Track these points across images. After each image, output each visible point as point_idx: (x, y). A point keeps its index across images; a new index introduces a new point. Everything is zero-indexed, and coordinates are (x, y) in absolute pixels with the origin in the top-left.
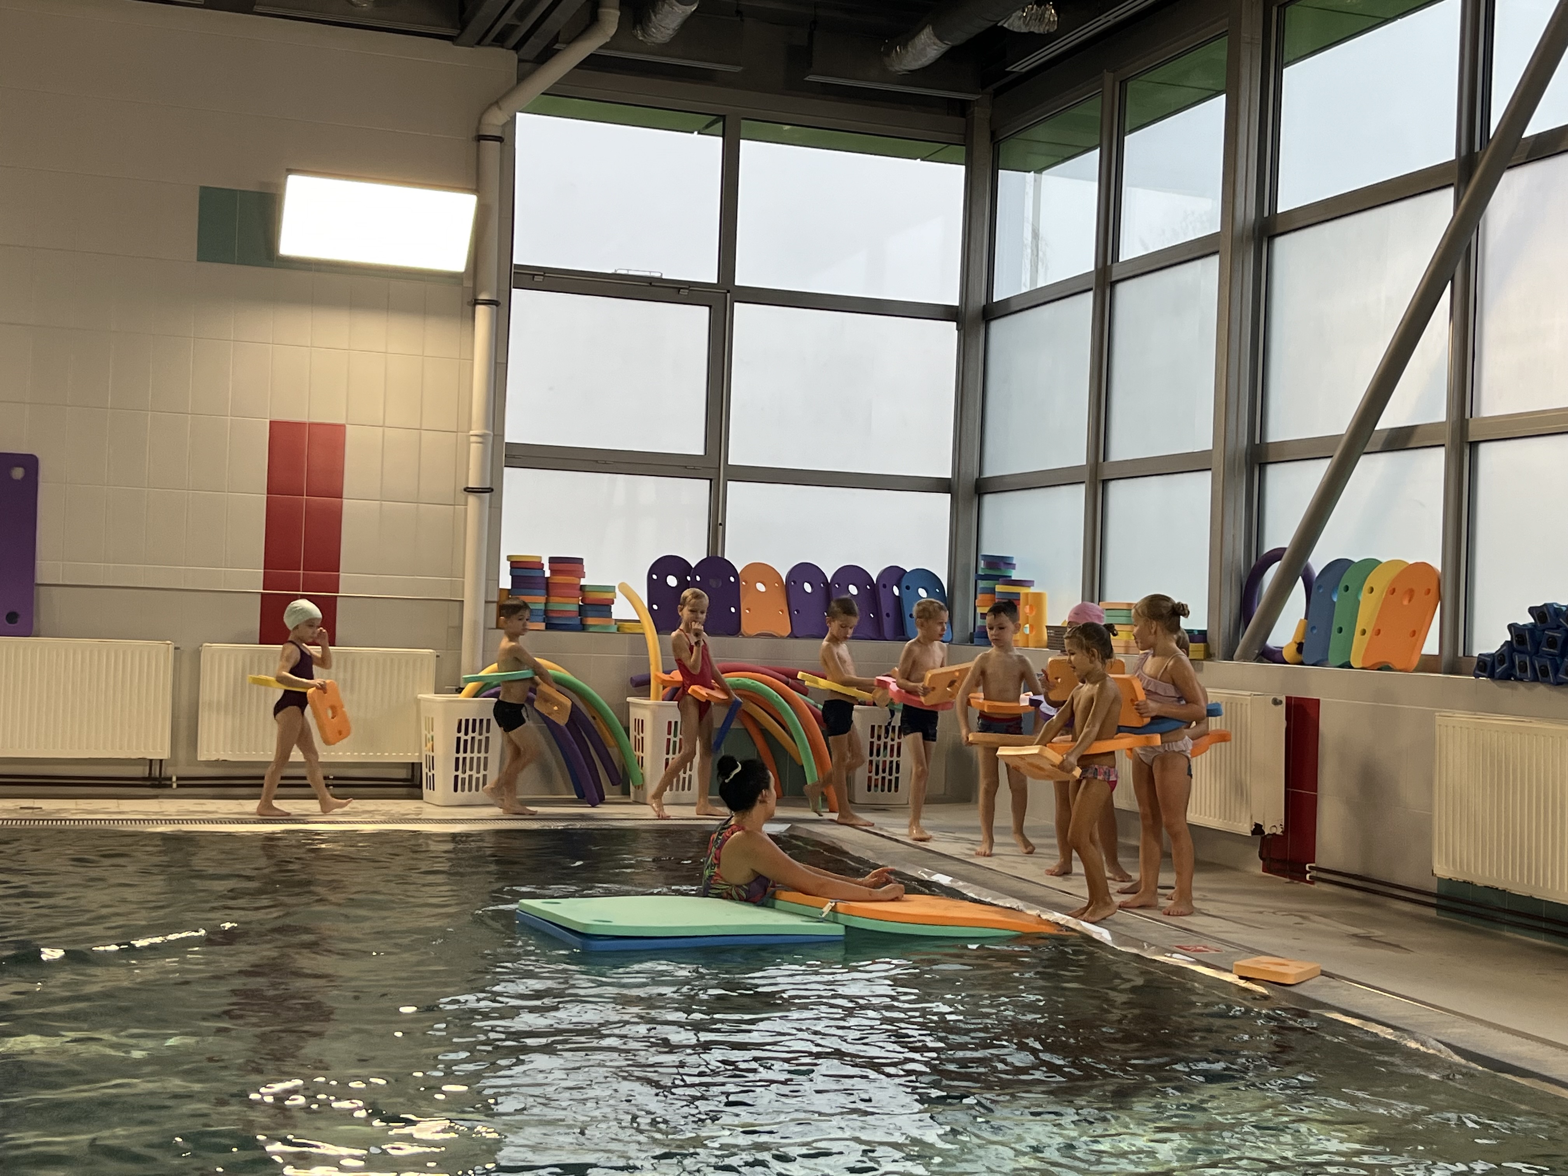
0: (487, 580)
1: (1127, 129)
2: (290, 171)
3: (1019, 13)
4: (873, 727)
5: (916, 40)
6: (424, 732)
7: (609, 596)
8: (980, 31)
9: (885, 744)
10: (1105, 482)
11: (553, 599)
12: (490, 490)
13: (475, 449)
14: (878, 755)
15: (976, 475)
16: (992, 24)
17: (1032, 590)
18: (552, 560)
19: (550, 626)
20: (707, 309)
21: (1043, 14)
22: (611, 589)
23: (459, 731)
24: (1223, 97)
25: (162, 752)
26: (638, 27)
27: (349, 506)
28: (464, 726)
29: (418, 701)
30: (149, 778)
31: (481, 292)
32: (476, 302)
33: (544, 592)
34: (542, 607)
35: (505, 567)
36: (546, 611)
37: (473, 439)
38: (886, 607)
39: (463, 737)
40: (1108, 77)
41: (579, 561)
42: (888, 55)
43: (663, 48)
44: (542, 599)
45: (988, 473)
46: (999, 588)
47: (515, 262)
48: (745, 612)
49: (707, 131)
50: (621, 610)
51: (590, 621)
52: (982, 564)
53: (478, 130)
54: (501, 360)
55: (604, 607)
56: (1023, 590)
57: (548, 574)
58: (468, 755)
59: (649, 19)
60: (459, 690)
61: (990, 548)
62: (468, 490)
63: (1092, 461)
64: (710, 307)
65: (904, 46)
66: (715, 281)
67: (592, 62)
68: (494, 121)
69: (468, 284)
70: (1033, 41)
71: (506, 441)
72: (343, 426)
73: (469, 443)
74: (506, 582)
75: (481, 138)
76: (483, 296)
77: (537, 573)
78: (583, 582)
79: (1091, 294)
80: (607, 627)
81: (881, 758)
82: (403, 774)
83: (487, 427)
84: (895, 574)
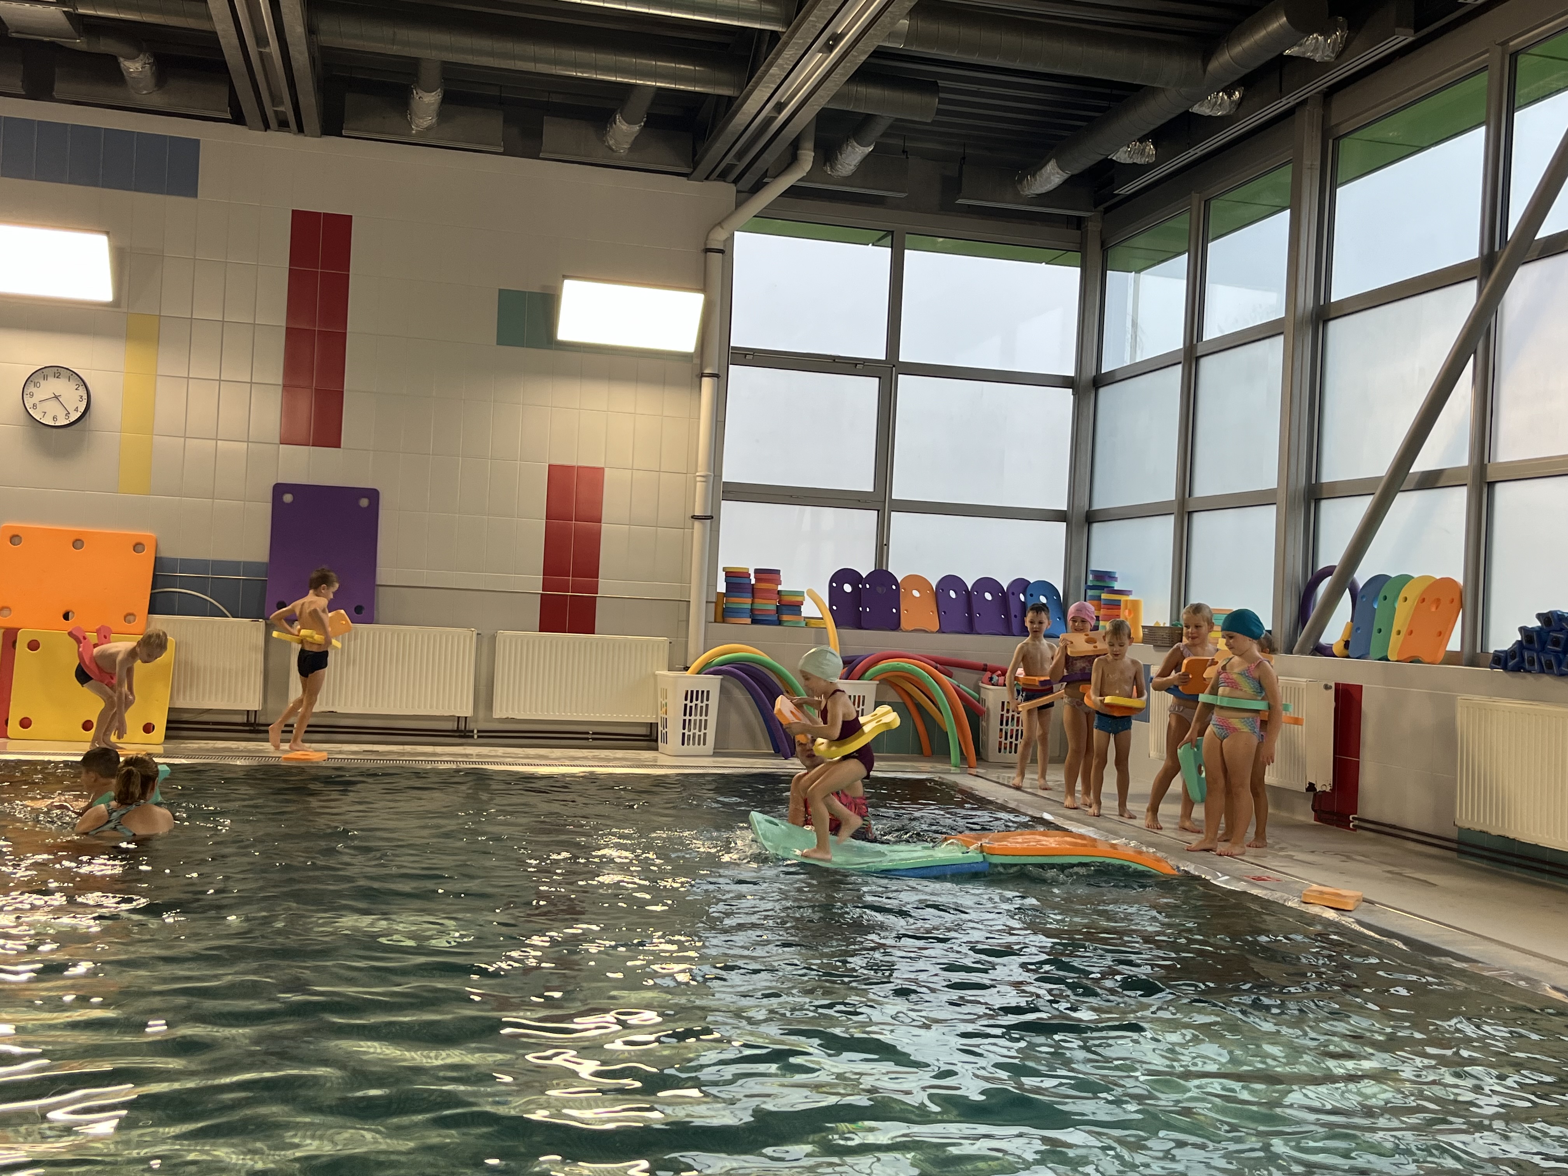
0: (708, 585)
1: (1210, 238)
2: (565, 277)
3: (1125, 149)
4: (1003, 703)
5: (1043, 171)
6: (660, 699)
7: (799, 599)
8: (1094, 162)
9: (1013, 716)
10: (1190, 513)
11: (756, 600)
12: (711, 518)
13: (700, 486)
14: (1007, 724)
15: (1087, 508)
16: (1103, 157)
17: (1130, 598)
18: (757, 571)
19: (755, 621)
20: (877, 379)
21: (1144, 150)
22: (801, 594)
23: (686, 699)
24: (1288, 211)
25: (466, 711)
26: (828, 164)
27: (605, 528)
28: (690, 695)
29: (655, 676)
30: (458, 731)
31: (706, 367)
32: (703, 375)
33: (750, 595)
34: (749, 607)
35: (721, 576)
36: (752, 610)
37: (698, 479)
38: (1014, 610)
39: (689, 704)
40: (1195, 197)
41: (777, 572)
42: (1020, 181)
43: (847, 180)
44: (749, 601)
45: (1096, 506)
46: (1104, 596)
47: (732, 345)
48: (903, 612)
49: (879, 243)
50: (809, 609)
51: (785, 618)
52: (1091, 577)
53: (705, 244)
54: (720, 419)
55: (796, 608)
56: (1123, 598)
57: (753, 582)
58: (693, 718)
59: (837, 159)
60: (686, 669)
61: (1097, 564)
62: (694, 517)
63: (1180, 497)
64: (880, 378)
65: (1034, 175)
66: (884, 358)
67: (793, 192)
68: (717, 238)
69: (697, 361)
70: (1136, 170)
71: (724, 480)
72: (603, 469)
73: (696, 482)
74: (722, 587)
75: (708, 250)
76: (707, 371)
77: (745, 581)
78: (780, 588)
79: (1180, 367)
80: (798, 623)
81: (1009, 727)
82: (643, 731)
83: (709, 470)
84: (1021, 585)
